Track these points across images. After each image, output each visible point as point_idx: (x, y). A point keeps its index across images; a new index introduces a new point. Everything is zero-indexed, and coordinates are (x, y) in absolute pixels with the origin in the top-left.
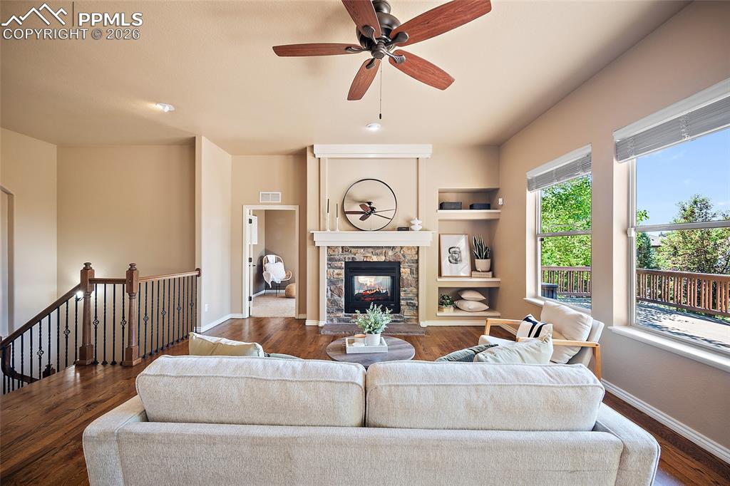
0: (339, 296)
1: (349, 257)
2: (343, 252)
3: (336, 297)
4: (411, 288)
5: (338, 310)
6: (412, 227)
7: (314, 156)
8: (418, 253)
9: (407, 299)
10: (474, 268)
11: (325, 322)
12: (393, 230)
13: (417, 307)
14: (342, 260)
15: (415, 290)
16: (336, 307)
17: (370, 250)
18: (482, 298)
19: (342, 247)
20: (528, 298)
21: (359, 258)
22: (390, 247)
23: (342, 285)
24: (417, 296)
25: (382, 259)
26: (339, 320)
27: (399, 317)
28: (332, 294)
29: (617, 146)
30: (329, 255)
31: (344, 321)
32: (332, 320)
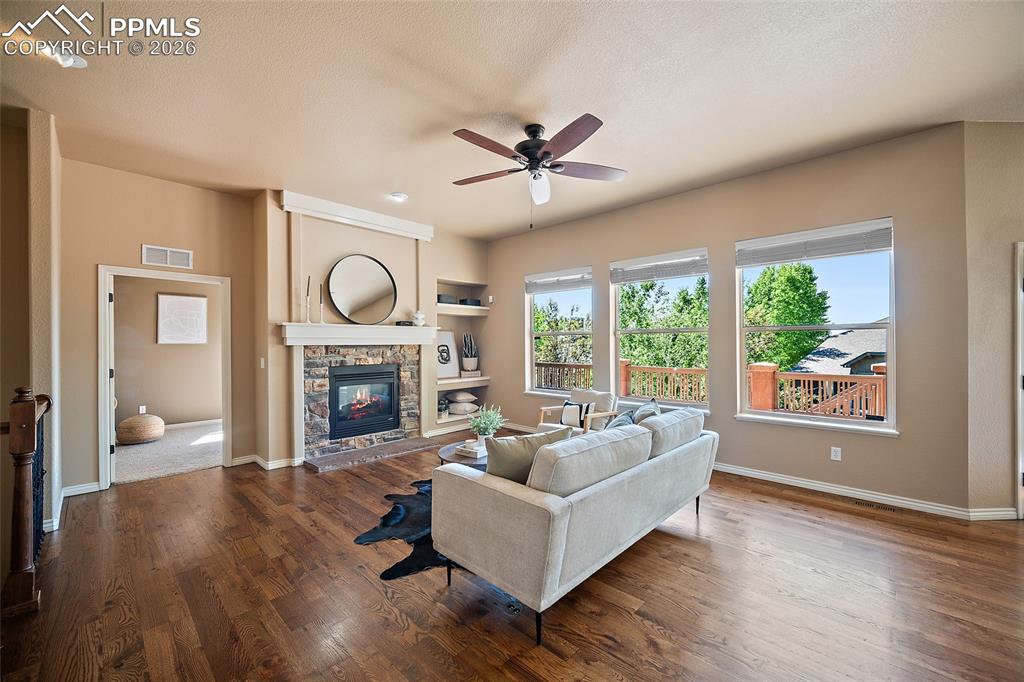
0: (322, 417)
1: (335, 359)
2: (327, 353)
3: (318, 419)
4: (412, 395)
5: (322, 437)
6: (415, 322)
7: (281, 207)
8: (419, 352)
9: (407, 409)
10: (462, 368)
11: (304, 459)
12: (391, 324)
13: (419, 417)
14: (326, 365)
15: (416, 397)
16: (319, 433)
17: (365, 350)
18: (474, 398)
19: (327, 347)
20: (527, 391)
21: (350, 360)
22: (388, 346)
23: (326, 400)
24: (419, 403)
25: (379, 360)
26: (323, 450)
27: (400, 432)
28: (311, 416)
29: (611, 273)
30: (307, 358)
31: (329, 451)
32: (312, 454)
